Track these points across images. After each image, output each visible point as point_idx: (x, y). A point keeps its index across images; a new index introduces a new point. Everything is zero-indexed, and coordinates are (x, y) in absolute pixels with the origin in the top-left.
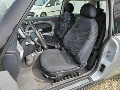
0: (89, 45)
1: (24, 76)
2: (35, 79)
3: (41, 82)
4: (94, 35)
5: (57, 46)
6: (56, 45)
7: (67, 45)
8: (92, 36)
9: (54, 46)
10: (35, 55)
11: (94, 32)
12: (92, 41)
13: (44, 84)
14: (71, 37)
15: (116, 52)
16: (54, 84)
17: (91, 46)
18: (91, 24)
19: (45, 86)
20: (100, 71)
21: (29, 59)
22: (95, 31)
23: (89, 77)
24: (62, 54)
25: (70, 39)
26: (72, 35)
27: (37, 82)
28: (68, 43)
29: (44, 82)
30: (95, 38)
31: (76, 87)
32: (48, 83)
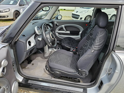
0: (88, 55)
1: (39, 64)
2: (44, 69)
3: (46, 73)
4: (97, 45)
5: (73, 49)
6: (71, 48)
7: (80, 50)
8: (94, 46)
9: (70, 49)
10: (52, 51)
11: (97, 43)
12: (93, 51)
13: (47, 75)
14: (85, 43)
15: (115, 71)
16: (53, 78)
17: (91, 56)
18: (98, 34)
19: (46, 77)
20: (99, 87)
21: (46, 53)
22: (98, 41)
23: (85, 88)
24: (72, 58)
25: (83, 45)
26: (86, 42)
27: (44, 72)
28: (81, 49)
29: (48, 74)
30: (97, 49)
31: (66, 90)
32: (50, 76)
